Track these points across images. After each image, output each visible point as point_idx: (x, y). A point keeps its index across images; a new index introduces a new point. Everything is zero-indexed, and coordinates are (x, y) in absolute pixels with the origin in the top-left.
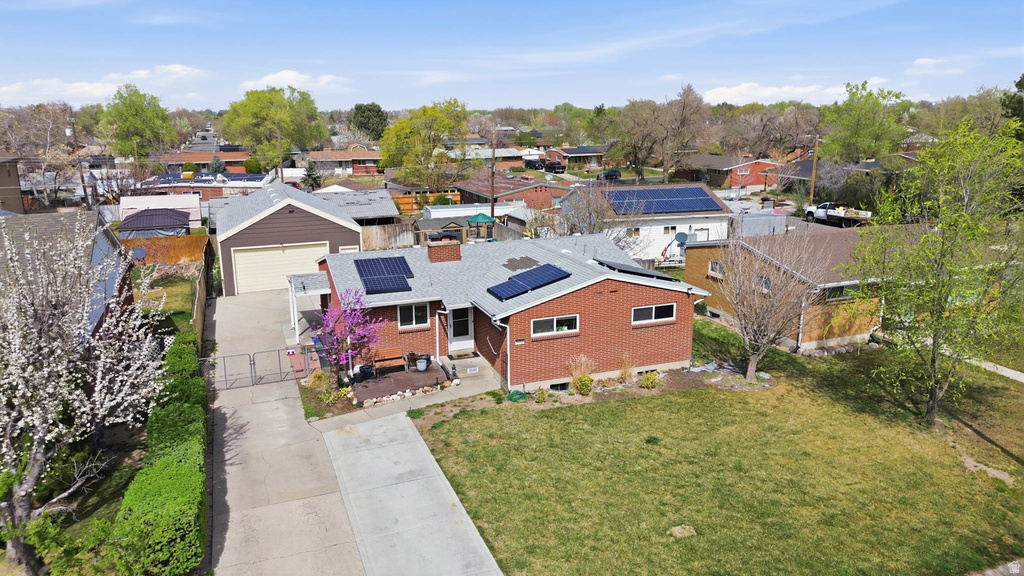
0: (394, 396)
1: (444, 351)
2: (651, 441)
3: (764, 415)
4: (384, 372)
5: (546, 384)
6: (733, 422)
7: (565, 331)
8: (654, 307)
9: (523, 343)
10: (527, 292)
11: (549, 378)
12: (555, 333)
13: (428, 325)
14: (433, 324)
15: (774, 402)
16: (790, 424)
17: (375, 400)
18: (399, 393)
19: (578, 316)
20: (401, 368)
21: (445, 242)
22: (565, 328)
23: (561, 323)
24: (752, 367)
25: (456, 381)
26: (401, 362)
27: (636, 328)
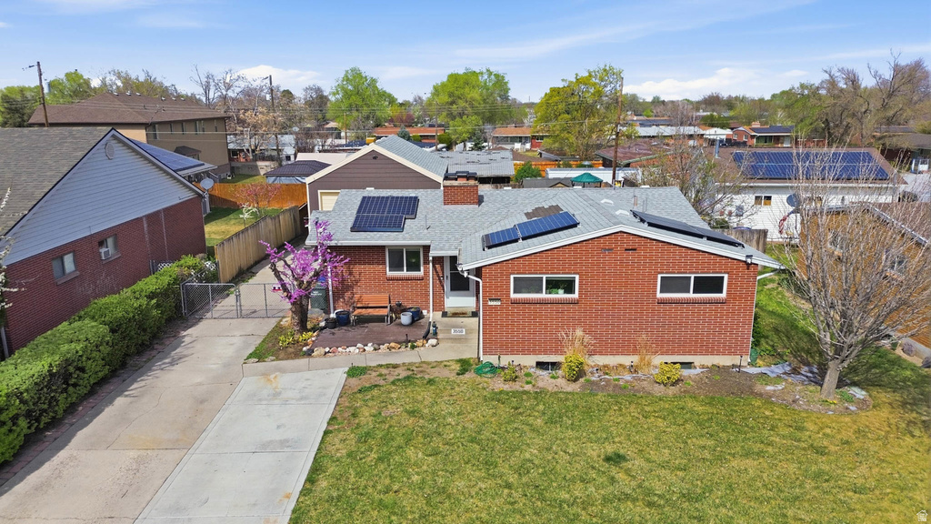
0: (352, 349)
1: (439, 305)
2: (615, 459)
3: (821, 451)
4: (362, 321)
5: (529, 361)
6: (760, 454)
7: (560, 295)
8: (693, 276)
9: (499, 303)
10: (516, 241)
11: (535, 352)
12: (543, 295)
13: (421, 273)
14: (426, 273)
15: (848, 434)
16: (858, 475)
17: (327, 349)
18: (359, 345)
19: (577, 277)
20: (381, 319)
21: (461, 182)
22: (561, 291)
23: (553, 285)
24: (831, 378)
25: (432, 341)
26: (385, 312)
27: (662, 302)
